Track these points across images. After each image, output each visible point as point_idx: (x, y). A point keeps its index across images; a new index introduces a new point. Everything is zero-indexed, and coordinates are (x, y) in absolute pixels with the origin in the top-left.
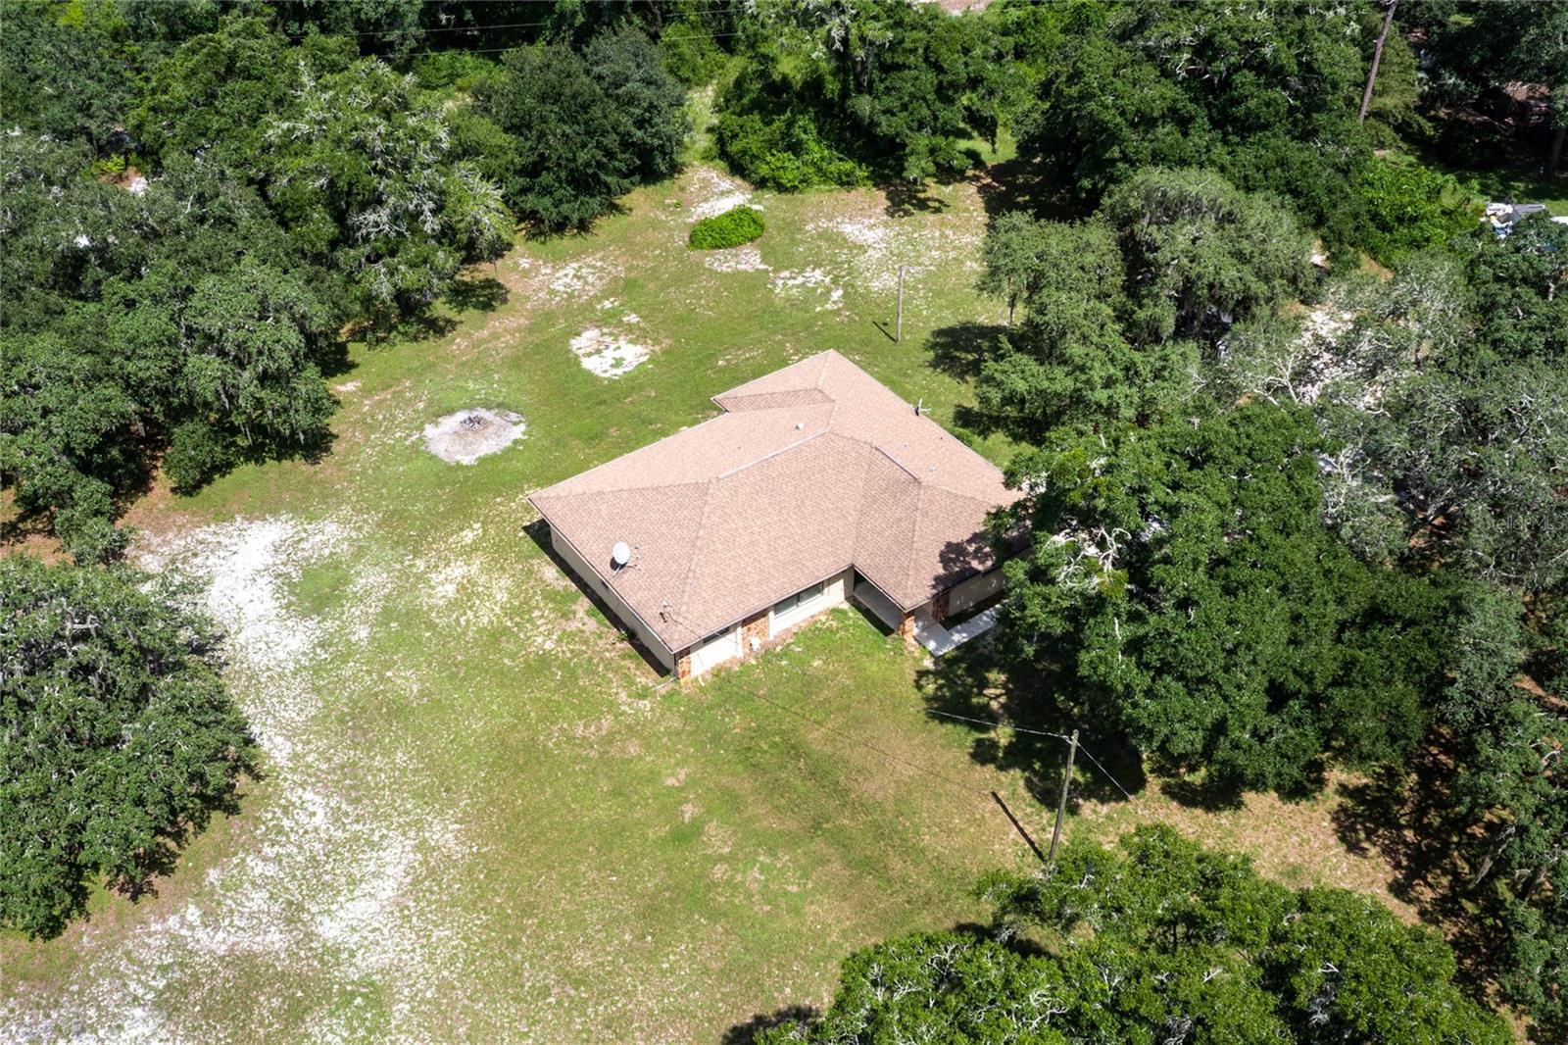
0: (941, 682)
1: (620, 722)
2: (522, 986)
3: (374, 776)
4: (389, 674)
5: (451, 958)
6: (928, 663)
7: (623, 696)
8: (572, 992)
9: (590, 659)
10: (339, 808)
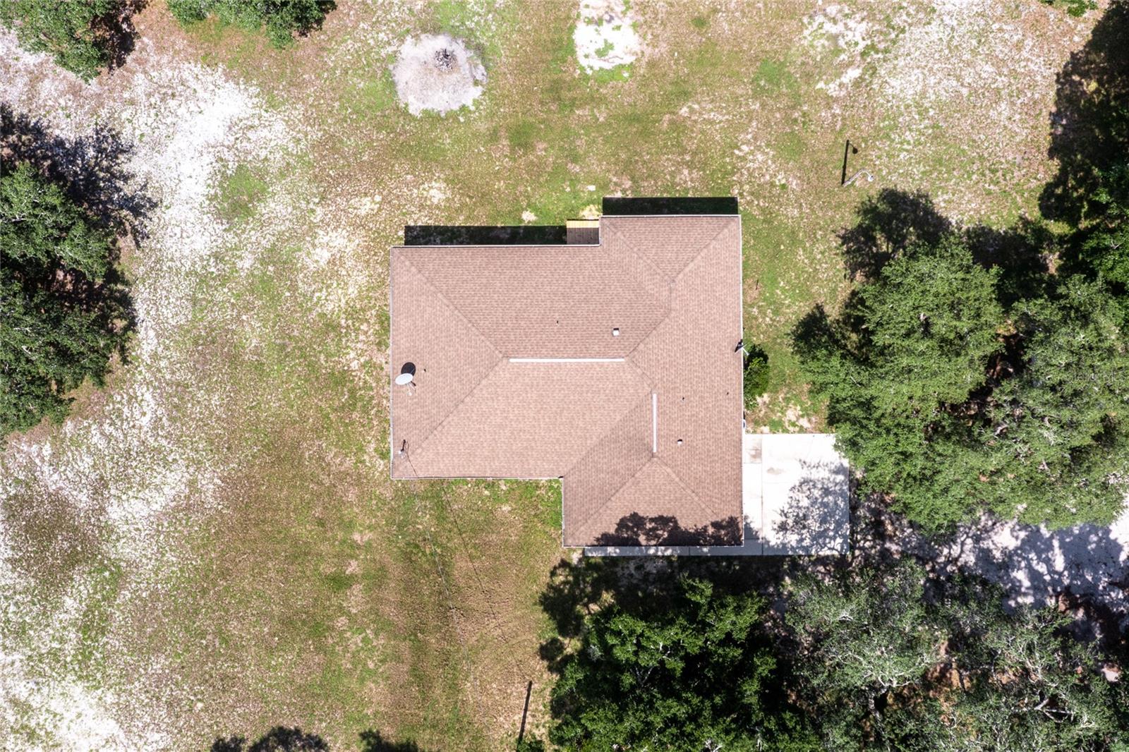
0: (571, 578)
1: (357, 468)
2: (194, 623)
3: (193, 405)
4: (244, 317)
5: (167, 579)
6: (575, 558)
7: (373, 446)
8: (217, 644)
9: (372, 398)
10: (161, 419)
